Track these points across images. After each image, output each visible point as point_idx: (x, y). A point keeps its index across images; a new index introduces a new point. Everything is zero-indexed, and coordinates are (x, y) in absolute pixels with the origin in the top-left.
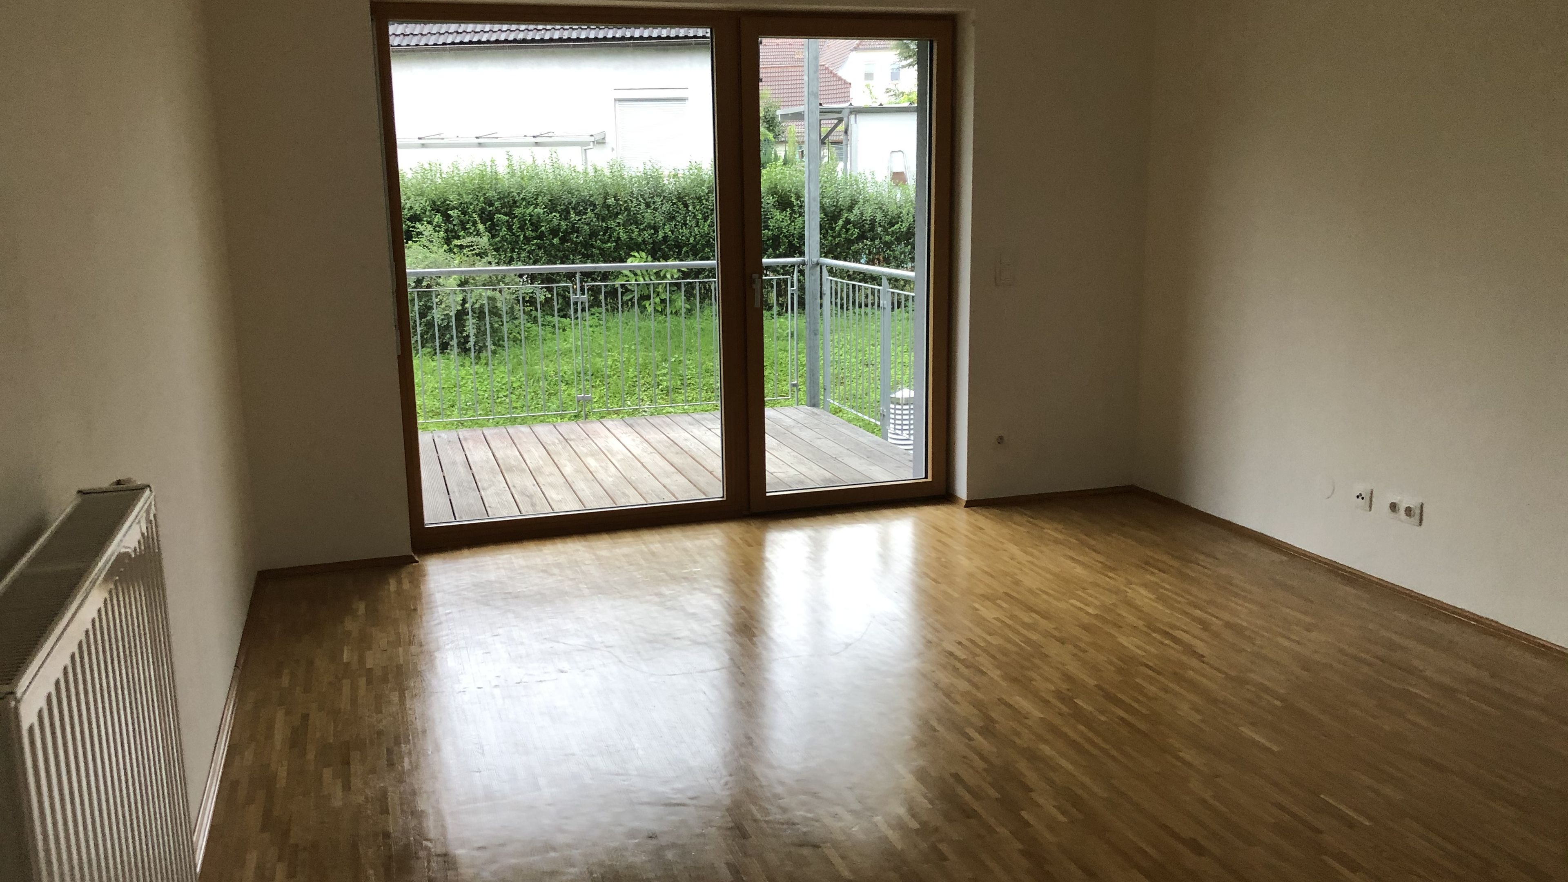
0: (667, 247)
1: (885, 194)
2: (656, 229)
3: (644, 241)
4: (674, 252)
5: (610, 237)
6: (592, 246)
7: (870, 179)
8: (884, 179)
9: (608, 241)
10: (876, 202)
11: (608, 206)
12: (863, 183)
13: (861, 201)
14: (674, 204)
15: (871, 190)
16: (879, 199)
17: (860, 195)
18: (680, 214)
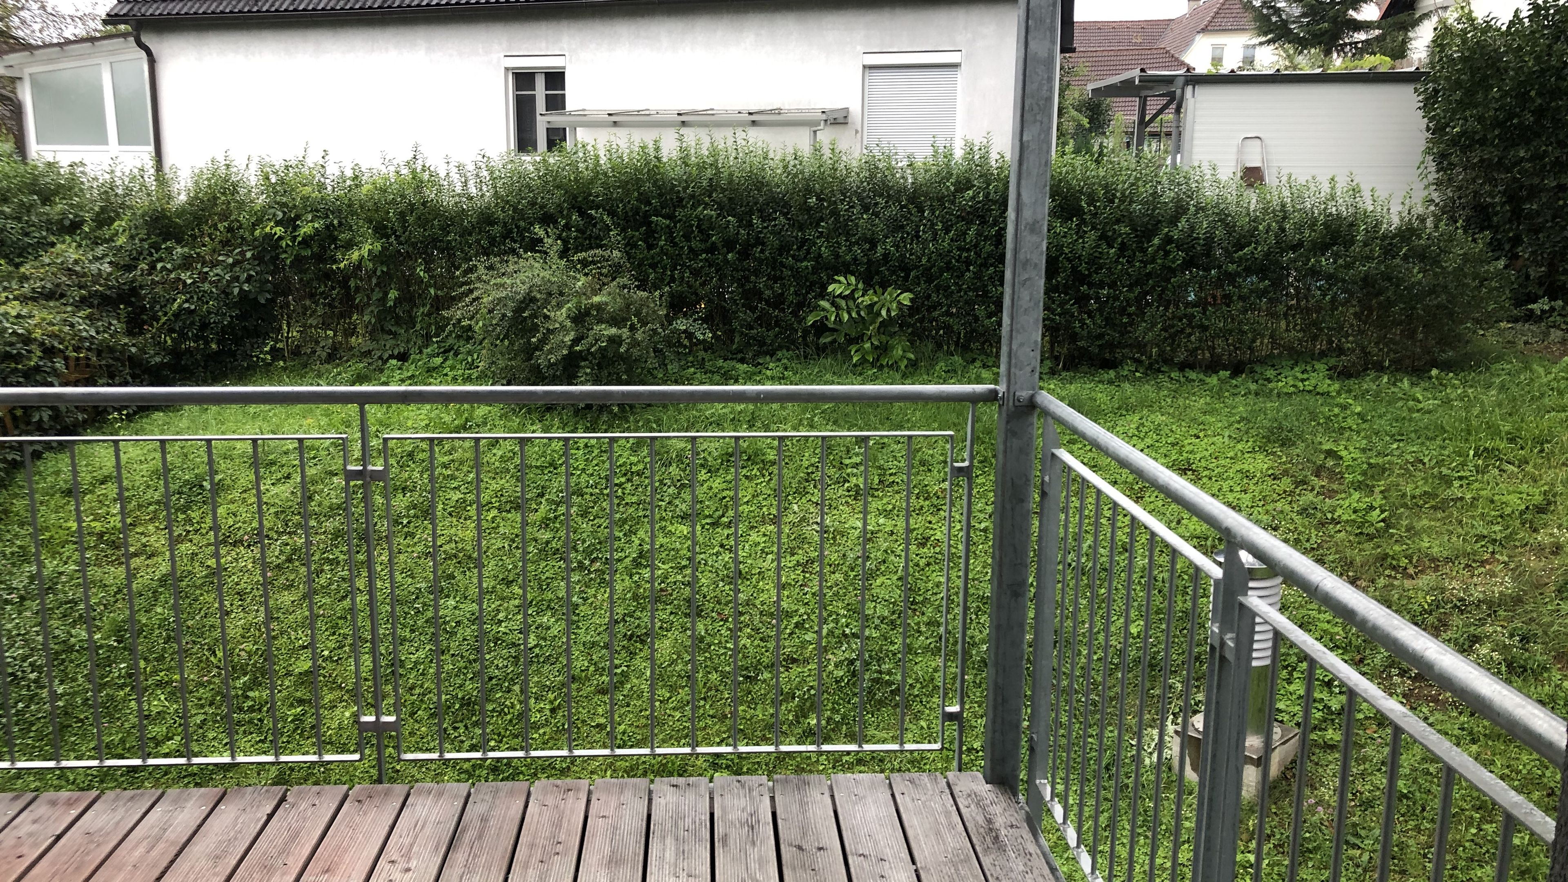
0: (888, 270)
1: (1232, 199)
2: (873, 244)
3: (855, 259)
4: (898, 276)
5: (808, 252)
6: (782, 265)
7: (1208, 177)
8: (1232, 176)
9: (805, 259)
10: (1216, 211)
11: (809, 209)
12: (1197, 181)
13: (1192, 209)
14: (902, 207)
15: (1209, 193)
16: (1222, 206)
17: (1192, 199)
18: (912, 222)
